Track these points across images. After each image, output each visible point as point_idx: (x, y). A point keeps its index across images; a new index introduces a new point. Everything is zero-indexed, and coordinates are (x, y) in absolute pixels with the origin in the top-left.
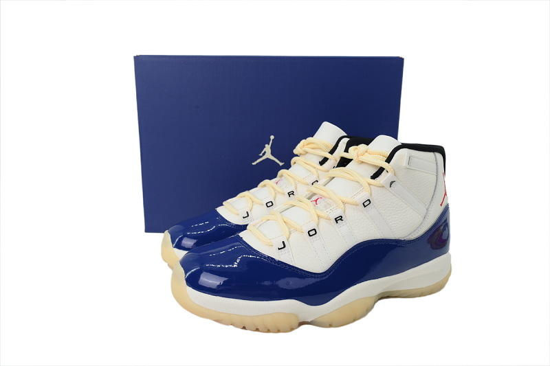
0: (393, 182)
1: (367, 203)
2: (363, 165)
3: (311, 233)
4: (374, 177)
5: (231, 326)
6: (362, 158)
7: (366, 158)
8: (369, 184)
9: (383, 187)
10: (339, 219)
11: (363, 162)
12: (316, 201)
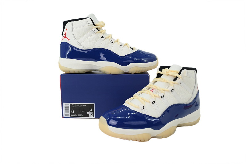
0: (181, 82)
1: (172, 90)
2: (169, 76)
3: (153, 103)
4: (174, 80)
5: (126, 140)
6: (168, 73)
7: (170, 73)
8: (173, 83)
9: (178, 84)
10: (163, 97)
11: (169, 75)
12: (152, 90)
